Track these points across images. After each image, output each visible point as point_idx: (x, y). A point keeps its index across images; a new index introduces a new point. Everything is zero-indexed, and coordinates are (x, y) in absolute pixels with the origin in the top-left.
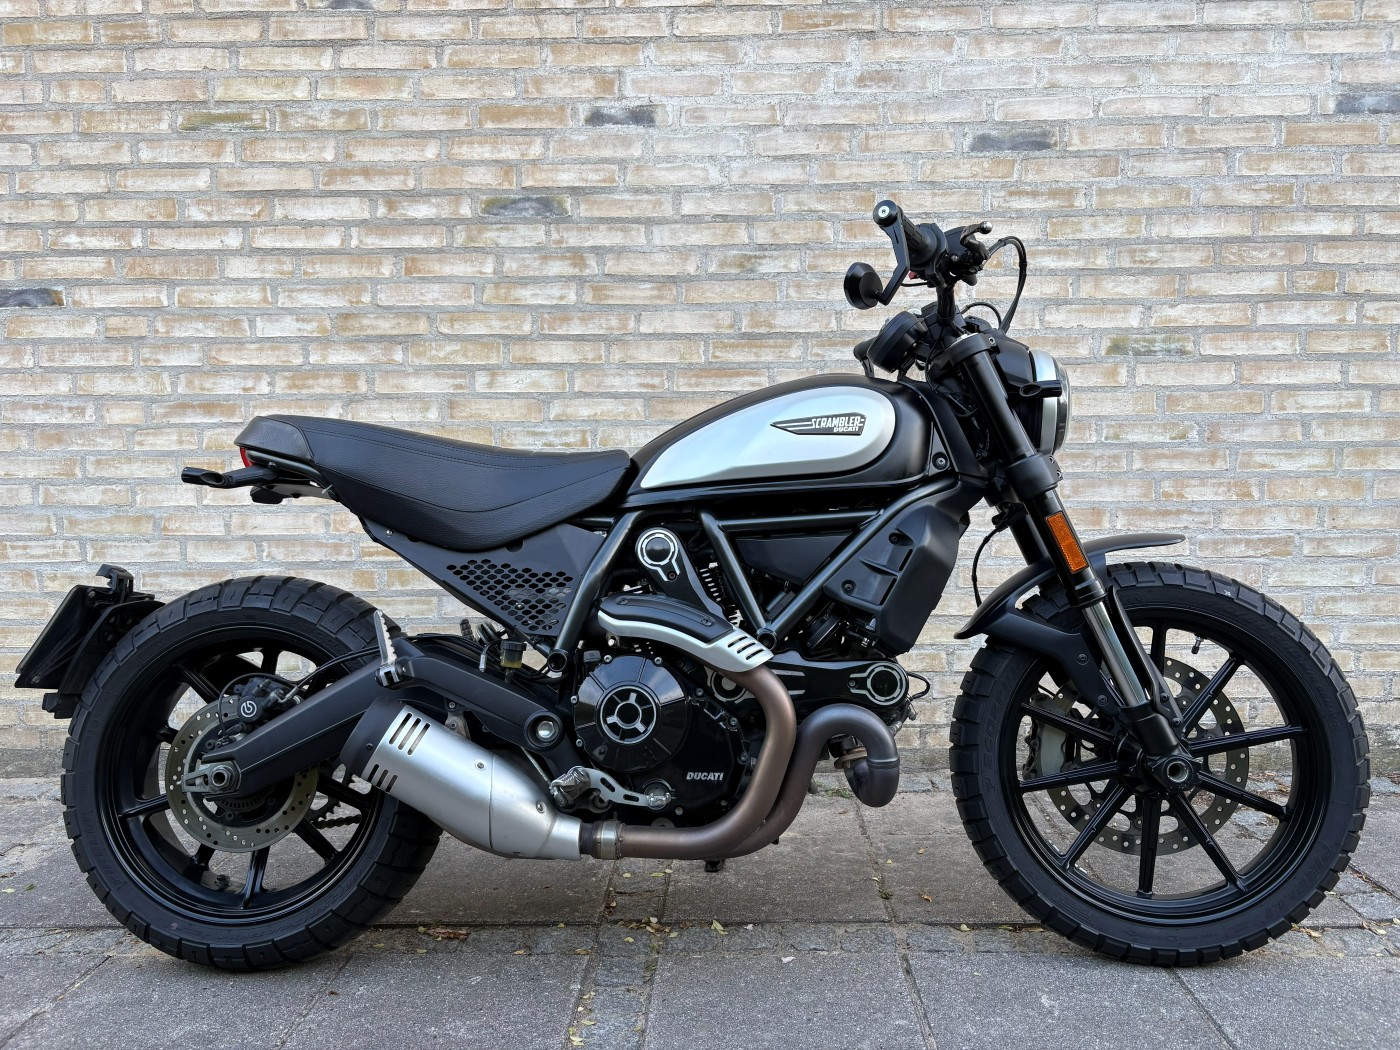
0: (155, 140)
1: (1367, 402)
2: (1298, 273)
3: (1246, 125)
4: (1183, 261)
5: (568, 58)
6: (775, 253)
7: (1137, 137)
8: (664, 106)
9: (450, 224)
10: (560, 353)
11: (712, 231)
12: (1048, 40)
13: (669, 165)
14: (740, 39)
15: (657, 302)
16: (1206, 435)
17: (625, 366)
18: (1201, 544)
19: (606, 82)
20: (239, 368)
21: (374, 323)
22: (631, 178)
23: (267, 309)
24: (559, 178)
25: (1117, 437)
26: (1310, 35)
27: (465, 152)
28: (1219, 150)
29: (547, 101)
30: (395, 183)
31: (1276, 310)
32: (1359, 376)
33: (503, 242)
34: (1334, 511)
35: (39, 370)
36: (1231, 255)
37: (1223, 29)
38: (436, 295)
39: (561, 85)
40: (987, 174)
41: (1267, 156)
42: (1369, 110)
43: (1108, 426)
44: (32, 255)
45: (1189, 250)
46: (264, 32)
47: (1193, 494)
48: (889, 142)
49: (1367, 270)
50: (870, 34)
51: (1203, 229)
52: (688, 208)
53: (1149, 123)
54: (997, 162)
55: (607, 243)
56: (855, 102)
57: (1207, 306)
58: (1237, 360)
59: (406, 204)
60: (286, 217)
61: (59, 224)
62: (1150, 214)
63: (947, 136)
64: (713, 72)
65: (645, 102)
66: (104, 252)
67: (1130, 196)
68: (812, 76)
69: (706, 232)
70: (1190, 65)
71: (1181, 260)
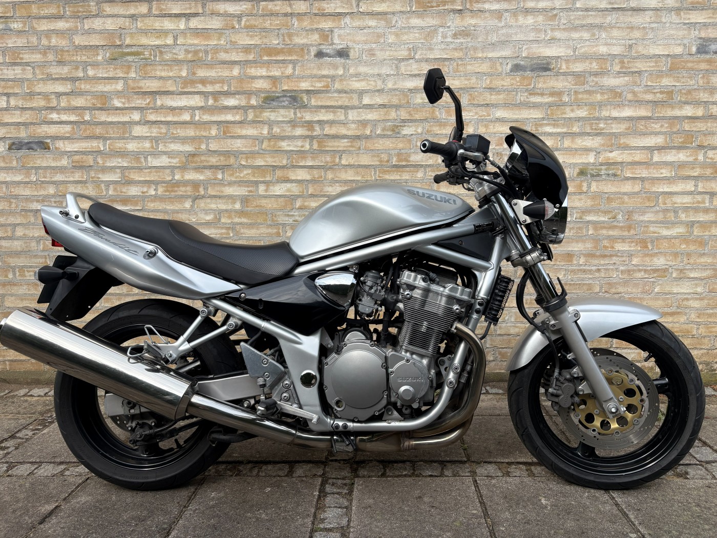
0: (95, 65)
1: (707, 201)
2: (675, 135)
3: (650, 60)
4: (617, 129)
5: (305, 23)
6: (410, 124)
7: (595, 66)
8: (354, 48)
9: (245, 109)
10: (302, 175)
11: (379, 112)
12: (550, 14)
13: (357, 79)
14: (393, 13)
15: (351, 149)
16: (627, 217)
17: (334, 182)
18: (622, 272)
19: (326, 35)
20: (140, 182)
21: (208, 159)
22: (337, 86)
23: (154, 152)
24: (301, 85)
25: (581, 218)
26: (684, 13)
27: (253, 72)
28: (637, 72)
29: (294, 45)
30: (217, 87)
31: (663, 154)
32: (703, 187)
33: (272, 118)
34: (689, 255)
35: (39, 182)
36: (641, 126)
37: (640, 10)
38: (239, 145)
39: (302, 37)
40: (519, 84)
41: (660, 74)
42: (713, 52)
43: (576, 212)
44: (34, 124)
45: (620, 123)
46: (150, 9)
47: (619, 247)
48: (469, 67)
49: (709, 134)
50: (460, 11)
51: (628, 112)
52: (366, 100)
53: (601, 58)
54: (523, 78)
55: (325, 118)
56: (452, 46)
57: (628, 152)
58: (642, 180)
59: (223, 98)
60: (162, 105)
61: (48, 108)
62: (601, 105)
63: (498, 64)
64: (379, 31)
65: (345, 46)
66: (71, 123)
67: (590, 95)
68: (431, 33)
69: (375, 113)
70: (622, 28)
71: (616, 128)
